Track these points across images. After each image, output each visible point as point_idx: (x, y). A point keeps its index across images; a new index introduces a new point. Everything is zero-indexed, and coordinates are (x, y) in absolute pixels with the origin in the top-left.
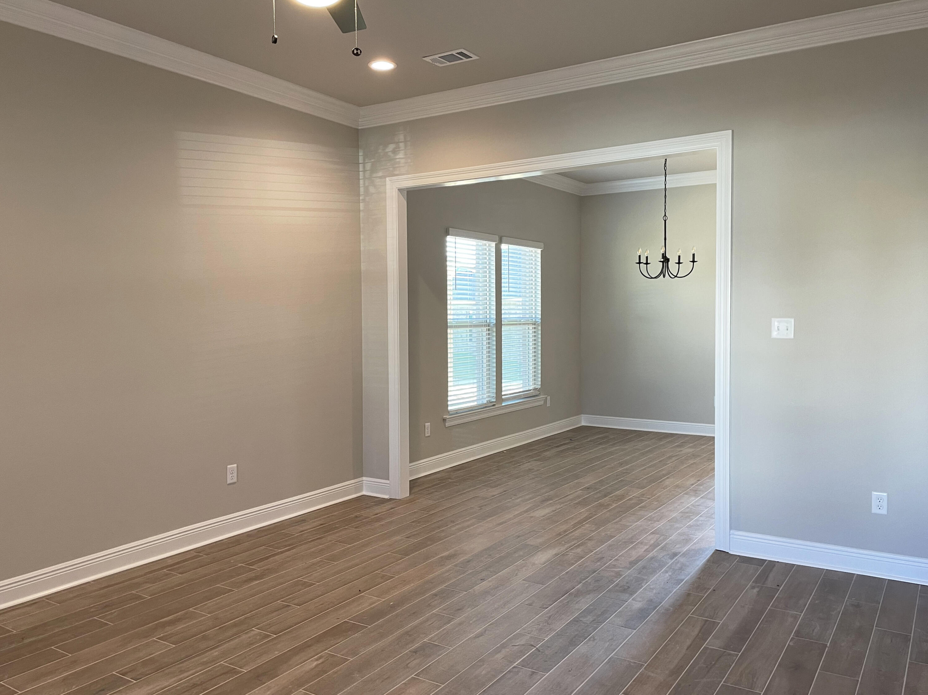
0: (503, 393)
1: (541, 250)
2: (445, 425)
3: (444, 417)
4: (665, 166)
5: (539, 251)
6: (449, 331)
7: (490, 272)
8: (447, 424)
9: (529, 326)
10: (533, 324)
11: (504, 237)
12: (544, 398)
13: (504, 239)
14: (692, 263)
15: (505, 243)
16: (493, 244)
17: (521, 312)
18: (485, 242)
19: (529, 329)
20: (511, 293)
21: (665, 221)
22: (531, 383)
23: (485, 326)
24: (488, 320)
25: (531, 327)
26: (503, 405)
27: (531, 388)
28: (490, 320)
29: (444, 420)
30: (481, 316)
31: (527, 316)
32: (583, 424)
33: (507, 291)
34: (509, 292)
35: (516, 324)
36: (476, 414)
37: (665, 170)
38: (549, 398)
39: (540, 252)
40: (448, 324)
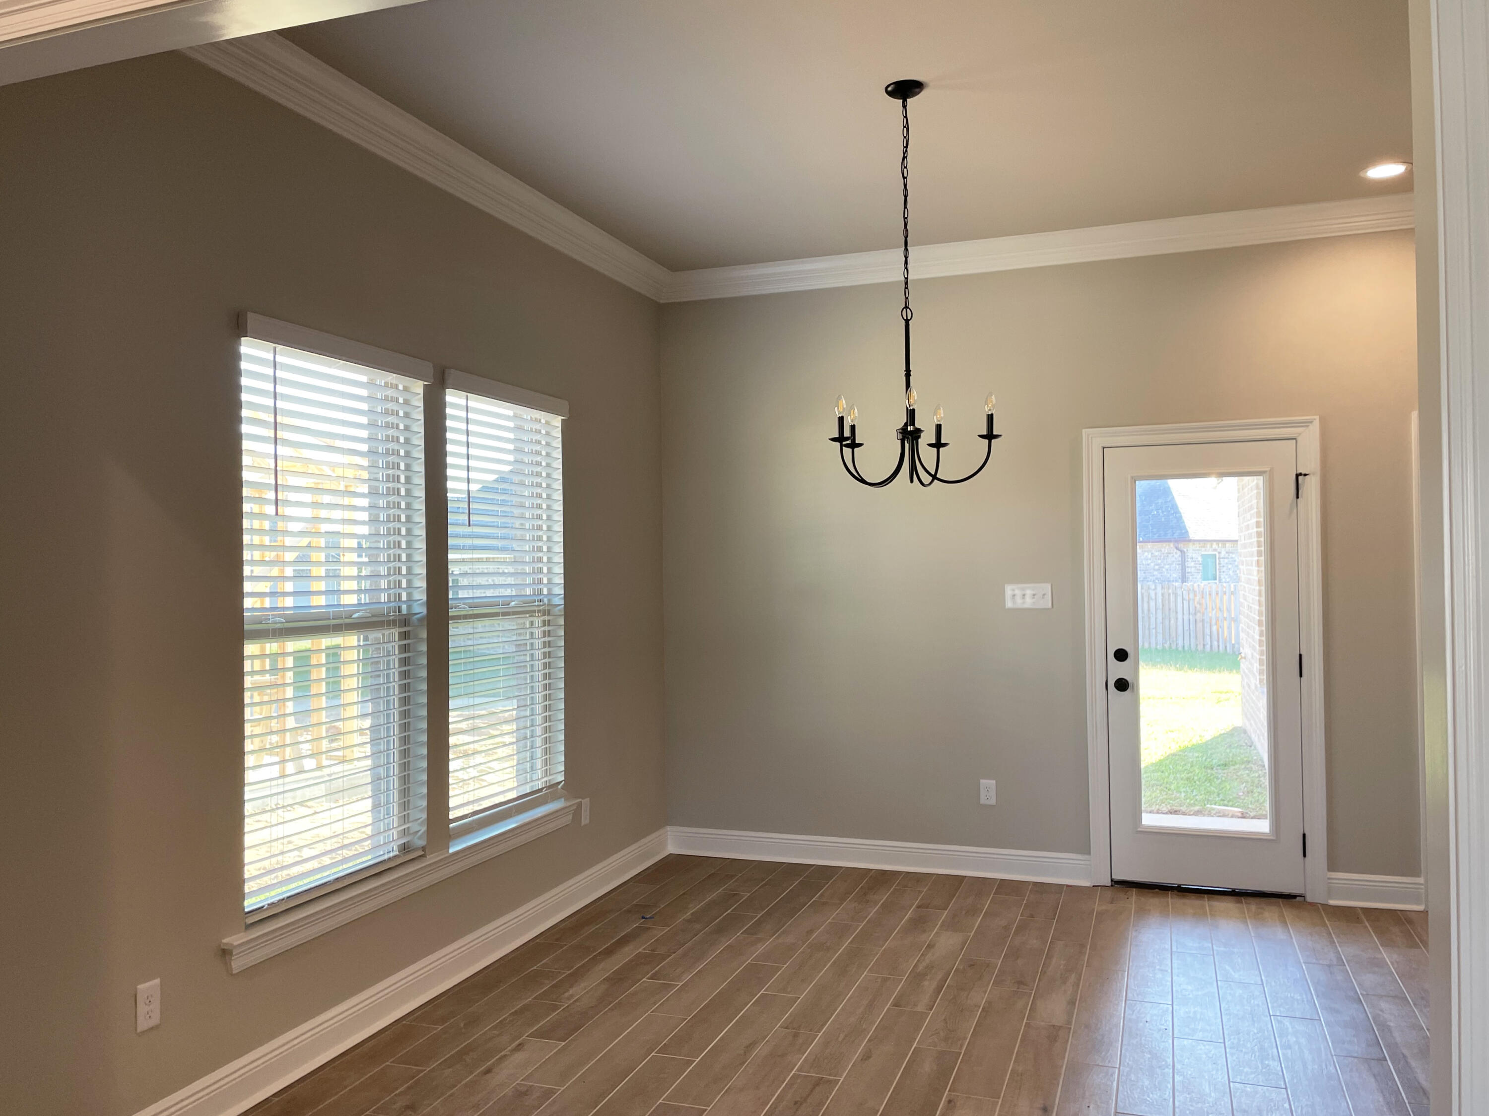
0: (452, 815)
1: (562, 420)
2: (228, 969)
3: (225, 941)
4: (904, 167)
5: (557, 421)
6: (250, 648)
7: (408, 467)
8: (237, 964)
9: (532, 619)
10: (544, 611)
11: (452, 371)
12: (575, 807)
13: (452, 374)
14: (987, 441)
15: (458, 387)
16: (418, 387)
17: (510, 580)
18: (392, 378)
19: (532, 623)
20: (476, 530)
21: (907, 322)
22: (540, 774)
23: (390, 624)
24: (404, 607)
25: (538, 621)
26: (451, 851)
27: (539, 785)
28: (409, 607)
29: (225, 953)
30: (382, 595)
31: (528, 591)
32: (672, 849)
33: (463, 525)
34: (469, 525)
35: (496, 615)
36: (356, 900)
37: (904, 178)
38: (586, 802)
39: (559, 425)
40: (246, 627)
